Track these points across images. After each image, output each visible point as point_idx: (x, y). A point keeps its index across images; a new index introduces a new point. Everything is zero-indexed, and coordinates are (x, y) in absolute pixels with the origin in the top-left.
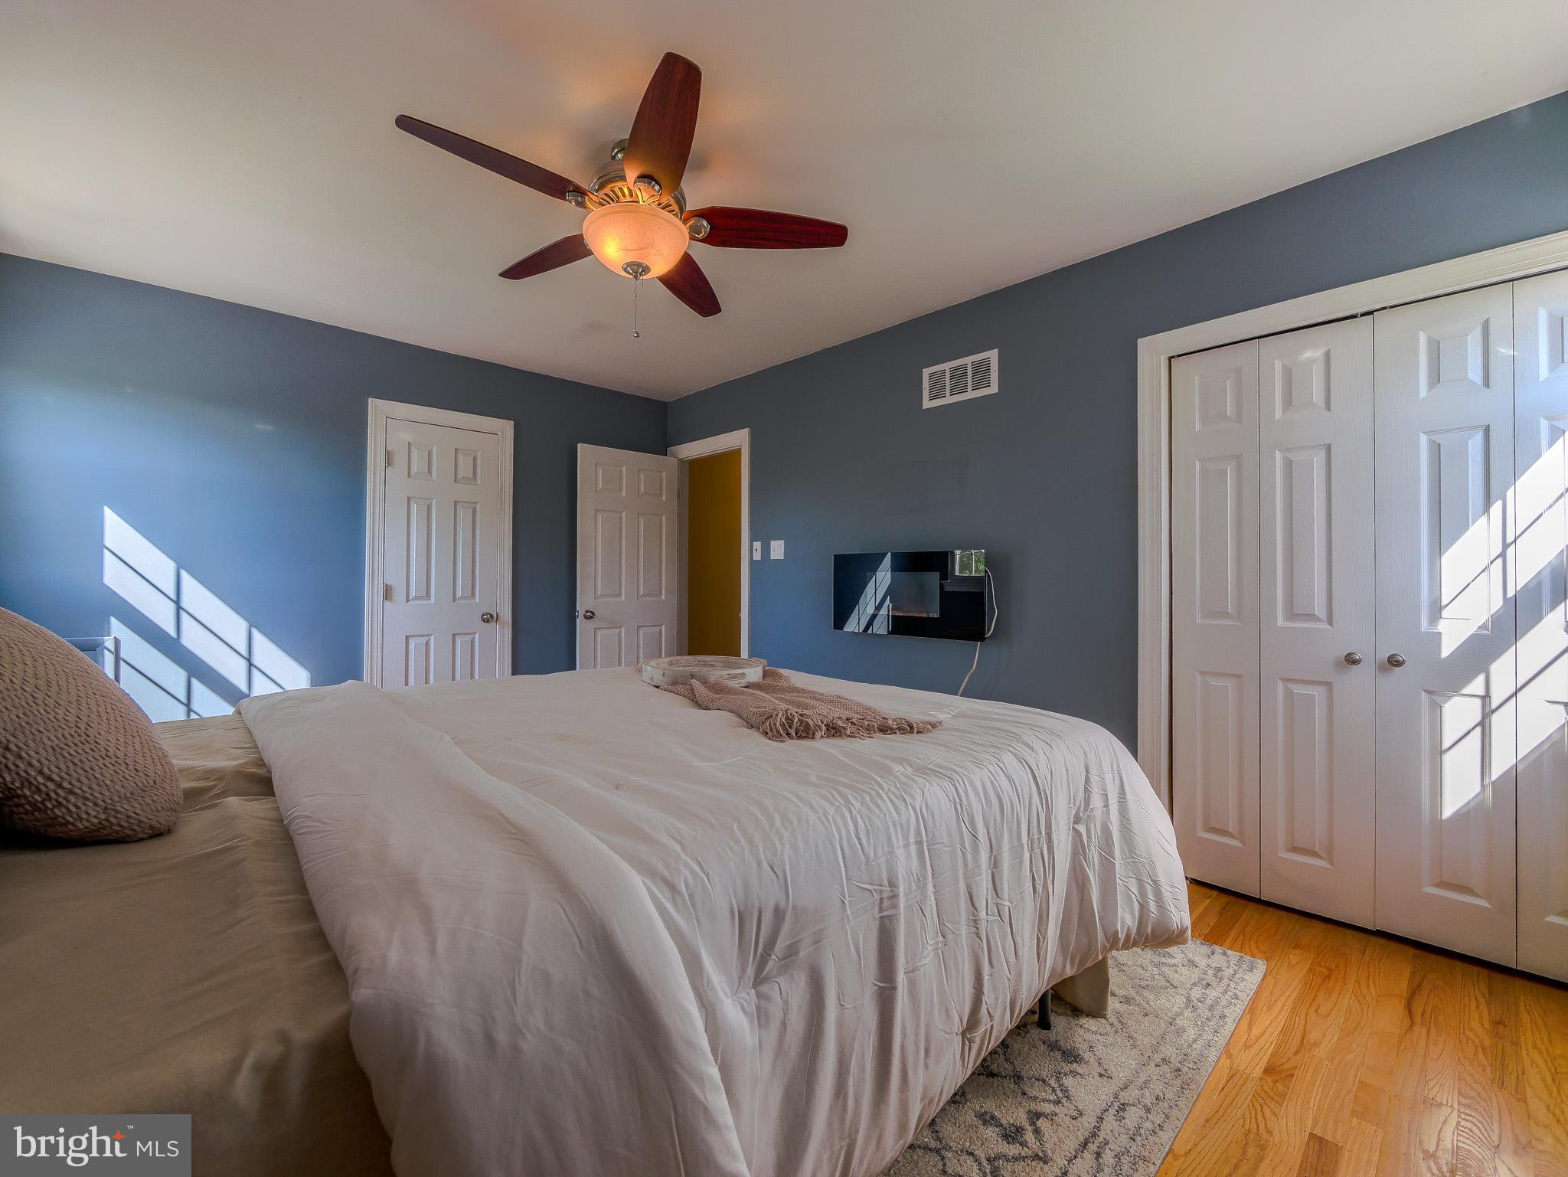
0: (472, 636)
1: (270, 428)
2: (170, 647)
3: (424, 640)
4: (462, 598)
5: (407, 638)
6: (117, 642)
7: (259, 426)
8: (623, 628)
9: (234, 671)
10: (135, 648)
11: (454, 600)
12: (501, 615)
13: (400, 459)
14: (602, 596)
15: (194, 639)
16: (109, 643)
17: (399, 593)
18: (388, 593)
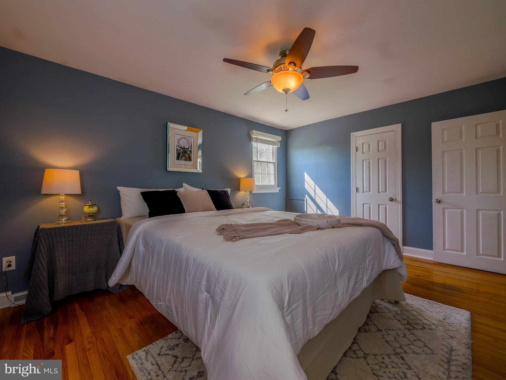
0: (386, 206)
1: (329, 149)
2: (314, 201)
3: (369, 205)
4: (382, 192)
5: (363, 204)
6: (307, 199)
7: (328, 149)
8: (465, 209)
9: (324, 208)
10: (309, 201)
11: (379, 192)
12: (397, 198)
13: (360, 149)
14: (447, 192)
15: (318, 200)
16: (305, 200)
17: (361, 190)
18: (357, 190)
